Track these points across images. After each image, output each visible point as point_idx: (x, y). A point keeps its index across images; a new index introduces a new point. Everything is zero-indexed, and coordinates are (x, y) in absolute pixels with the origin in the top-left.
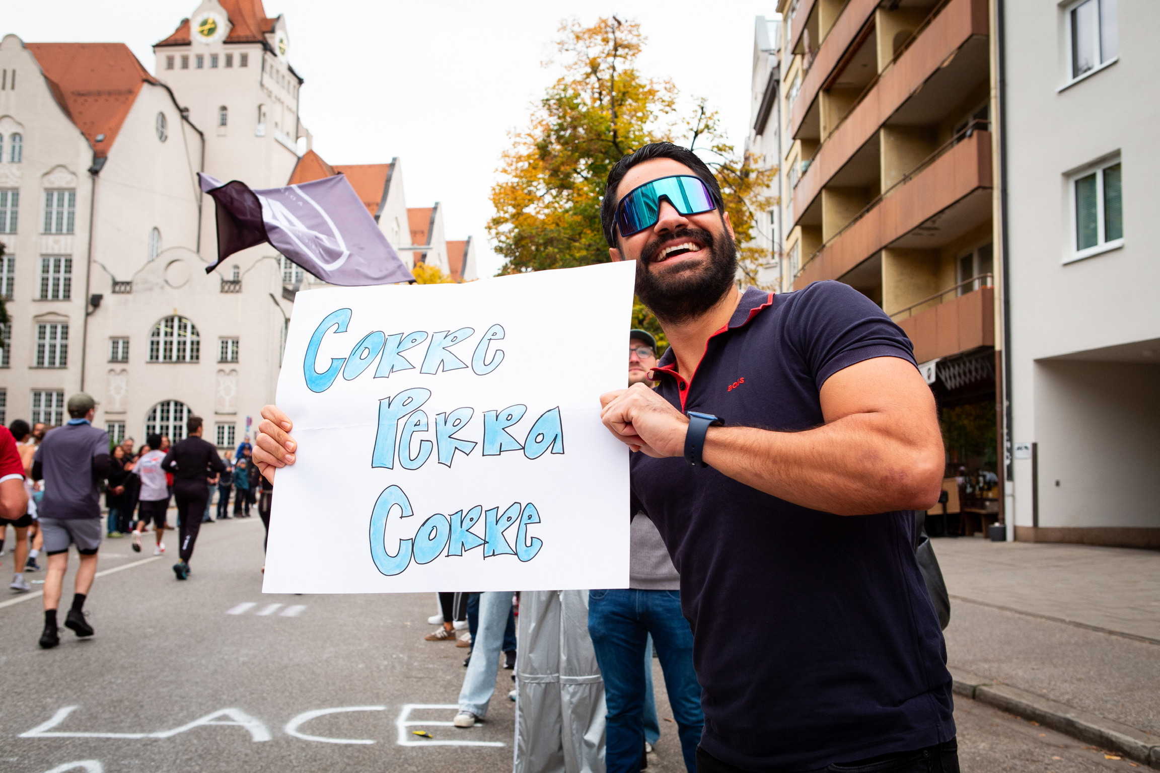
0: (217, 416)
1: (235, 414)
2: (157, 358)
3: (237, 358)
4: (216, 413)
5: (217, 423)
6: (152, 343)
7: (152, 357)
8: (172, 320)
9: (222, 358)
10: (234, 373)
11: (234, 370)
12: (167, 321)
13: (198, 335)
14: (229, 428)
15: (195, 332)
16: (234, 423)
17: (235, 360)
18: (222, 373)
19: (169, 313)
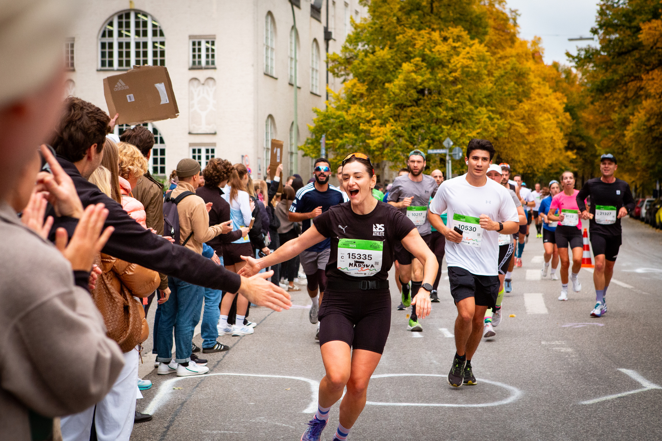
0: (192, 137)
1: (215, 134)
2: (111, 64)
3: (213, 63)
4: (190, 133)
5: (191, 145)
6: (103, 45)
7: (103, 64)
8: (128, 16)
9: (194, 63)
10: (211, 82)
11: (211, 78)
12: (120, 17)
13: (162, 34)
14: (207, 151)
15: (157, 32)
16: (214, 144)
17: (210, 66)
18: (195, 83)
19: (124, 6)
